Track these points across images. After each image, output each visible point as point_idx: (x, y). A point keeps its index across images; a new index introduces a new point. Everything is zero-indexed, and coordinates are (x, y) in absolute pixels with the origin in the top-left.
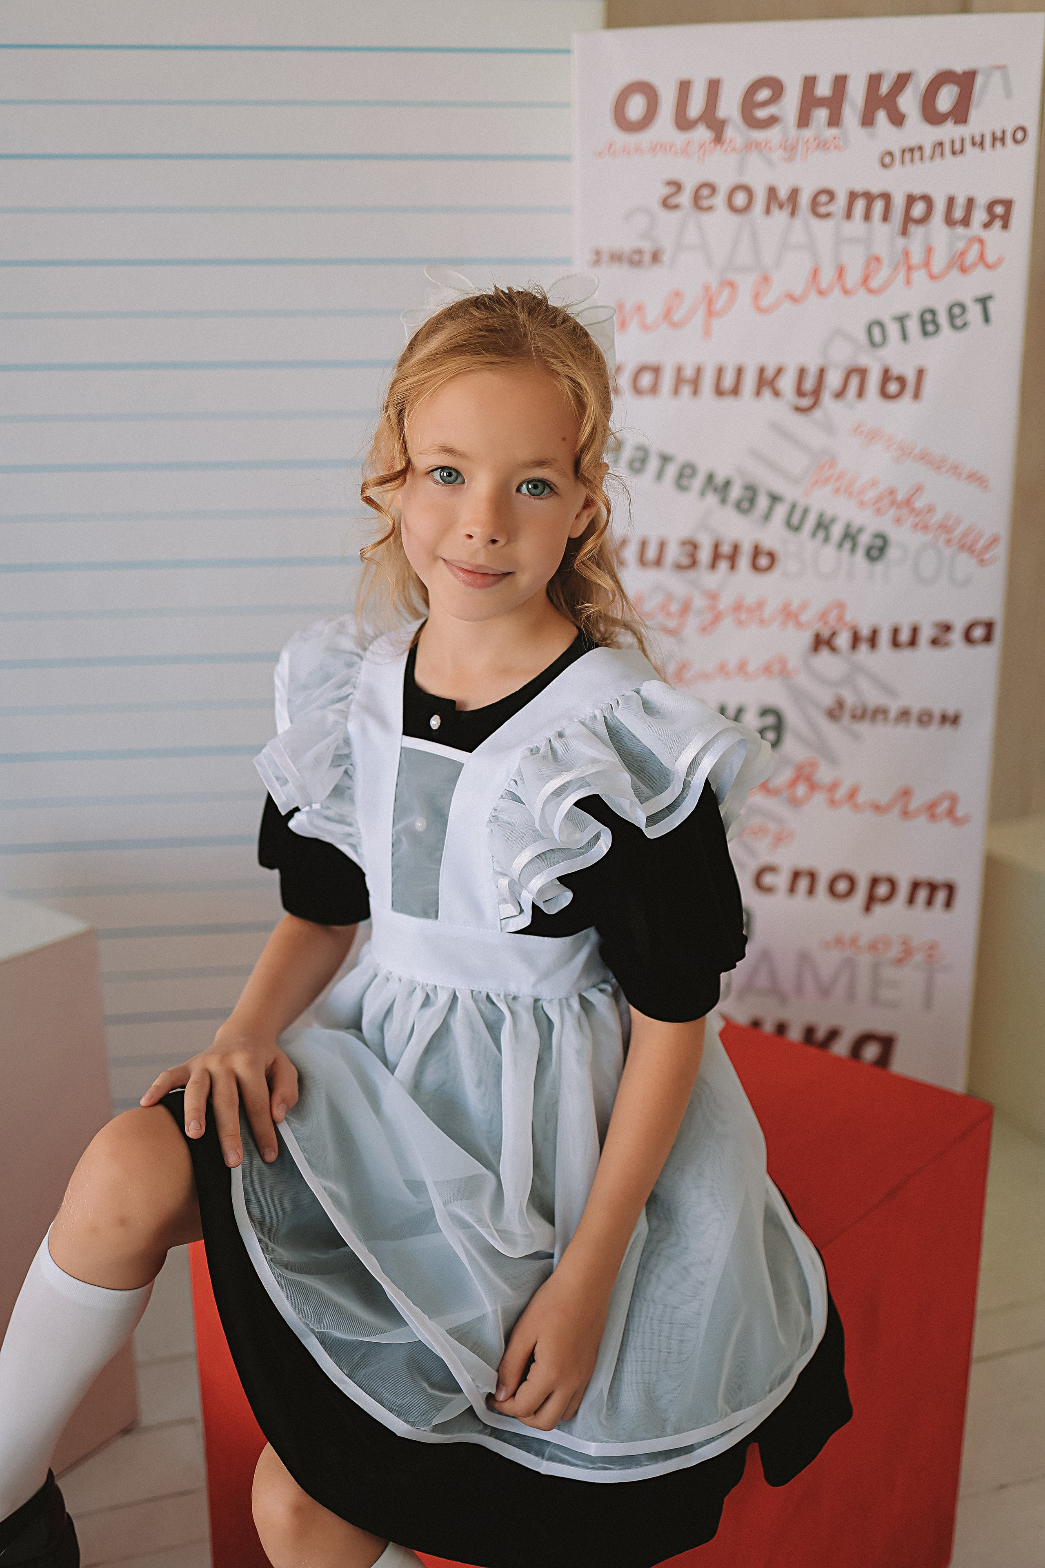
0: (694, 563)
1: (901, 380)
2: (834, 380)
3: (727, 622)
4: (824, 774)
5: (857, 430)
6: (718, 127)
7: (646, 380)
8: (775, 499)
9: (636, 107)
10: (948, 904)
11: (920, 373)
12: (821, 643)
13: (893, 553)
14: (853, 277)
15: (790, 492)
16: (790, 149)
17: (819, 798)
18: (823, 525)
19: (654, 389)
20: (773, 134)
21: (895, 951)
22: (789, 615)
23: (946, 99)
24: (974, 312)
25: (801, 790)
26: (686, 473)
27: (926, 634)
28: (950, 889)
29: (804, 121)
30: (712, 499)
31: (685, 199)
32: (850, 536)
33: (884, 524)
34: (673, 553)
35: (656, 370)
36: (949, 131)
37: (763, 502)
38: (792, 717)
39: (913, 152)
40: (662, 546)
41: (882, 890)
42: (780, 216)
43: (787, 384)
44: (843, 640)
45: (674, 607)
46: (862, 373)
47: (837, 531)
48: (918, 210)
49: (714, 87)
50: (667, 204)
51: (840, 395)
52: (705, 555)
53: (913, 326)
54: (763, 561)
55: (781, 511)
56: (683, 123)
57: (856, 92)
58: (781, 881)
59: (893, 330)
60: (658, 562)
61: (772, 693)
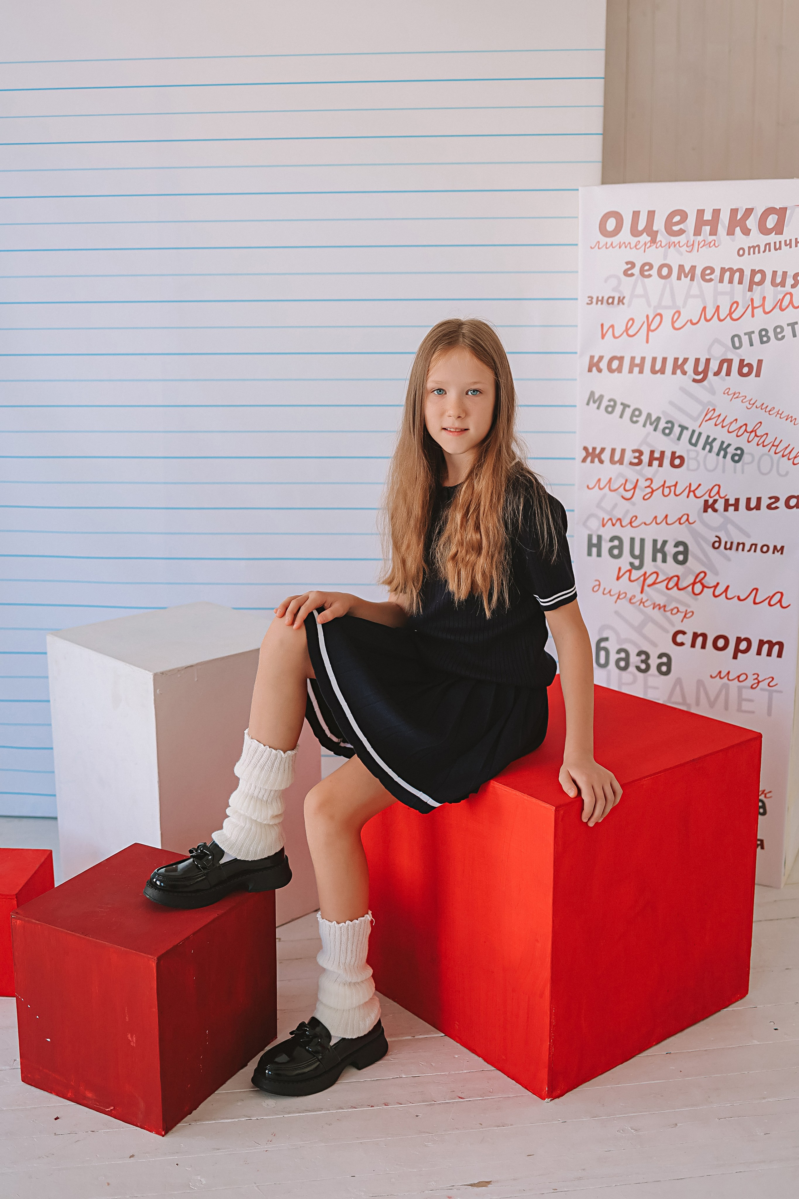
0: (640, 463)
1: (750, 365)
2: (714, 366)
3: (658, 493)
4: (710, 580)
5: (726, 392)
6: (653, 235)
7: (615, 364)
8: (683, 428)
9: (611, 224)
10: (780, 655)
11: (760, 362)
12: (708, 506)
13: (746, 458)
14: (724, 312)
15: (692, 425)
16: (691, 247)
17: (708, 592)
18: (709, 442)
19: (619, 370)
20: (682, 239)
21: (751, 681)
22: (691, 491)
23: (771, 221)
24: (788, 331)
25: (698, 588)
26: (636, 414)
27: (765, 502)
28: (781, 645)
29: (697, 232)
30: (650, 428)
31: (636, 271)
32: (723, 449)
33: (741, 442)
34: (629, 456)
35: (621, 359)
36: (773, 238)
37: (677, 430)
38: (692, 547)
39: (754, 248)
40: (623, 451)
41: (743, 646)
42: (685, 281)
43: (689, 367)
44: (720, 505)
45: (629, 486)
46: (730, 362)
47: (716, 446)
48: (758, 277)
49: (651, 214)
50: (626, 273)
51: (716, 374)
52: (645, 458)
53: (756, 337)
54: (677, 462)
55: (686, 434)
56: (635, 232)
57: (725, 218)
58: (687, 639)
59: (745, 339)
60: (621, 462)
61: (682, 533)
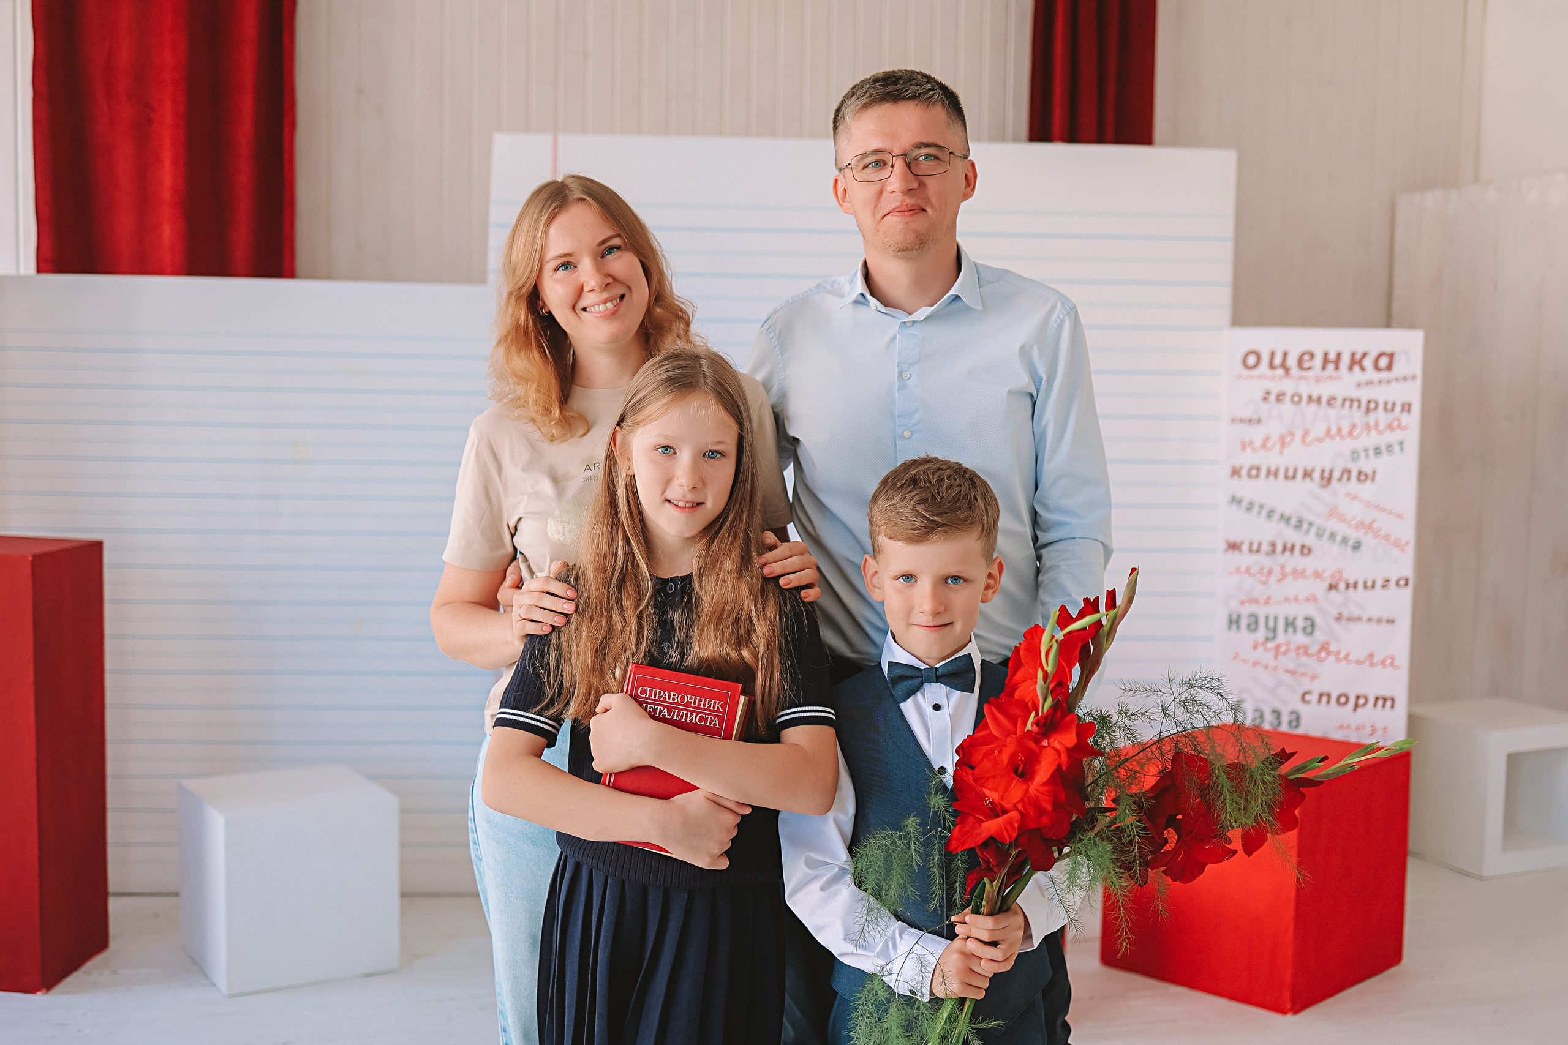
0: (1274, 551)
1: (1366, 475)
2: (1337, 474)
3: (1289, 578)
4: (1333, 648)
5: (1348, 495)
6: (1287, 370)
7: (1254, 472)
8: (1311, 524)
9: (1252, 360)
10: (1392, 706)
11: (1374, 472)
12: (1332, 587)
13: (1363, 548)
14: (1345, 431)
15: (1318, 521)
16: (1318, 380)
17: (1332, 658)
18: (1332, 536)
19: (1257, 476)
20: (1310, 374)
21: (1368, 730)
22: (1317, 575)
23: (1383, 362)
24: (1397, 448)
25: (1323, 654)
26: (1271, 513)
27: (1379, 584)
28: (1393, 700)
29: (1324, 368)
30: (1283, 524)
31: (1273, 397)
32: (1345, 540)
33: (1359, 535)
34: (1265, 547)
35: (1258, 469)
36: (1385, 375)
37: (1305, 526)
38: (1319, 621)
39: (1369, 383)
40: (1260, 544)
41: (1362, 701)
42: (1313, 406)
43: (1316, 475)
44: (1342, 586)
45: (1265, 571)
46: (1349, 472)
47: (1339, 539)
48: (1372, 405)
49: (1285, 354)
50: (1265, 399)
51: (1340, 479)
52: (1279, 548)
53: (1371, 453)
54: (1306, 551)
55: (1313, 530)
56: (1272, 366)
57: (1346, 360)
58: (1313, 698)
59: (1363, 454)
60: (1258, 551)
61: (1311, 610)
